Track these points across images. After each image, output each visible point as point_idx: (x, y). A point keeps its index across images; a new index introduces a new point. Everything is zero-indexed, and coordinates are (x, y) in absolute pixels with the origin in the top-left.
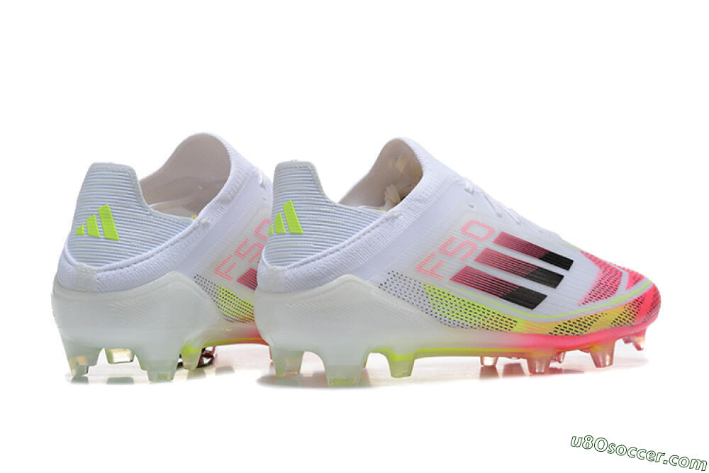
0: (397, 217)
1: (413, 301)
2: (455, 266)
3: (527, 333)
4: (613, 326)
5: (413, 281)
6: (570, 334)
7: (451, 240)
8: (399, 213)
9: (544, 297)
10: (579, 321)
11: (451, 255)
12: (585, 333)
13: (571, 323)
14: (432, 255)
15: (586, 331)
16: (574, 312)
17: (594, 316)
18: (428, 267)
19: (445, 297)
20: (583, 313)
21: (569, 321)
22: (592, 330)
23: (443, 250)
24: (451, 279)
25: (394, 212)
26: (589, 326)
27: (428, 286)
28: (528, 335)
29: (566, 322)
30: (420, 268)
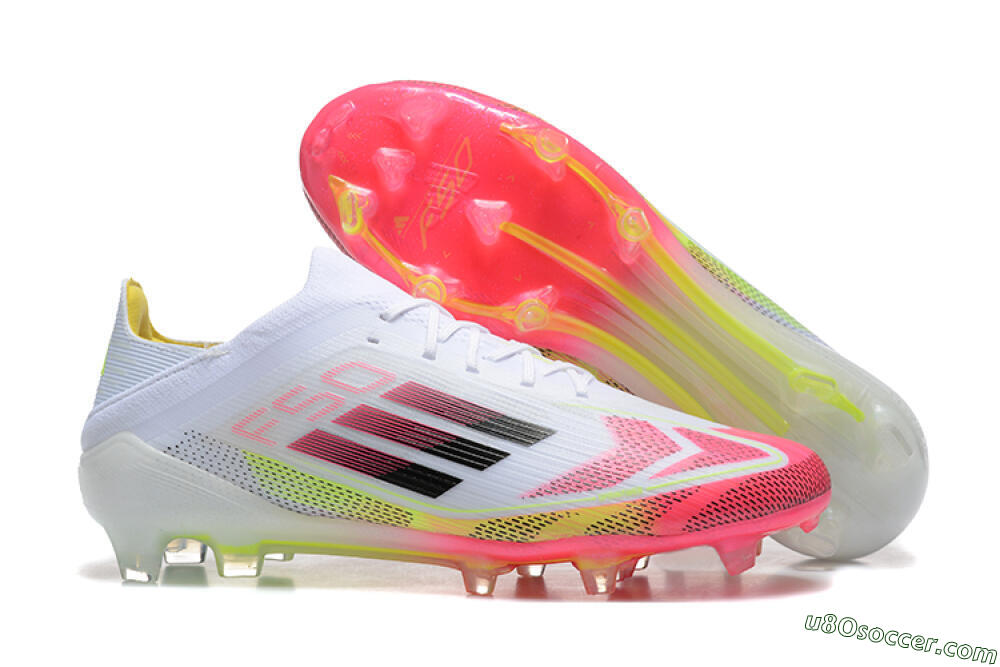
1: (224, 473)
2: (301, 428)
3: (434, 531)
4: (592, 532)
6: (504, 539)
7: (294, 393)
8: (224, 352)
9: (458, 481)
10: (518, 522)
11: (292, 412)
12: (531, 540)
13: (503, 524)
14: (260, 412)
15: (532, 537)
17: (549, 516)
18: (251, 428)
19: (280, 471)
20: (527, 510)
21: (499, 520)
22: (542, 536)
23: (279, 404)
24: (289, 447)
26: (535, 531)
27: (249, 454)
28: (437, 534)
29: (493, 521)
30: (238, 429)
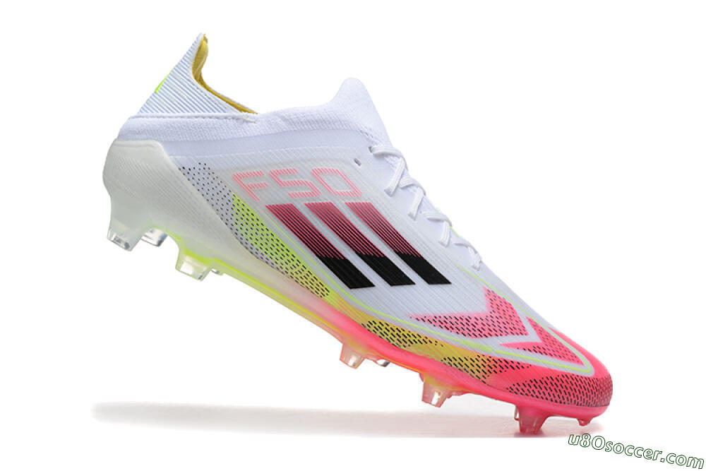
0: (247, 122)
1: (214, 203)
2: (282, 198)
4: (446, 362)
5: (223, 185)
6: (384, 338)
7: (289, 172)
8: (254, 120)
9: (372, 285)
10: (400, 332)
11: (280, 184)
13: (389, 328)
14: (259, 174)
15: (404, 346)
16: (399, 320)
17: (423, 338)
18: (247, 182)
19: (252, 219)
20: (409, 326)
21: (387, 324)
22: (412, 349)
23: (274, 176)
24: (267, 207)
25: (248, 117)
26: (409, 343)
27: (237, 198)
29: (383, 323)
30: (238, 178)
